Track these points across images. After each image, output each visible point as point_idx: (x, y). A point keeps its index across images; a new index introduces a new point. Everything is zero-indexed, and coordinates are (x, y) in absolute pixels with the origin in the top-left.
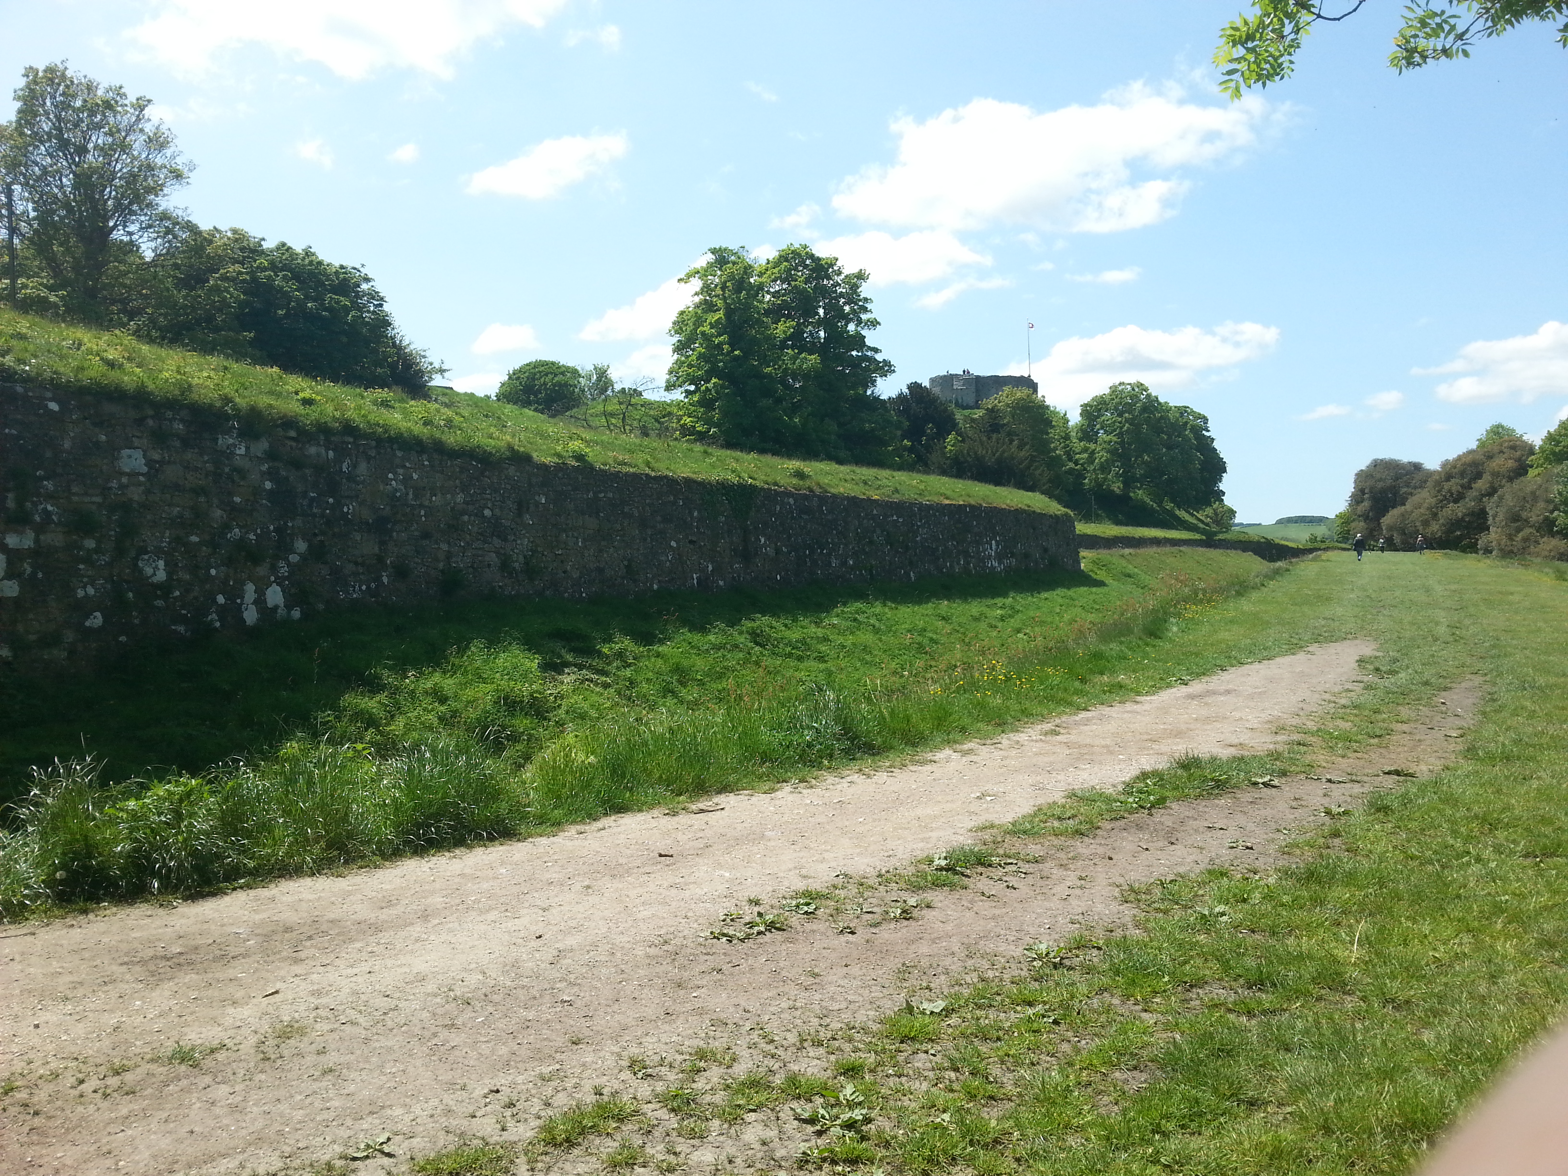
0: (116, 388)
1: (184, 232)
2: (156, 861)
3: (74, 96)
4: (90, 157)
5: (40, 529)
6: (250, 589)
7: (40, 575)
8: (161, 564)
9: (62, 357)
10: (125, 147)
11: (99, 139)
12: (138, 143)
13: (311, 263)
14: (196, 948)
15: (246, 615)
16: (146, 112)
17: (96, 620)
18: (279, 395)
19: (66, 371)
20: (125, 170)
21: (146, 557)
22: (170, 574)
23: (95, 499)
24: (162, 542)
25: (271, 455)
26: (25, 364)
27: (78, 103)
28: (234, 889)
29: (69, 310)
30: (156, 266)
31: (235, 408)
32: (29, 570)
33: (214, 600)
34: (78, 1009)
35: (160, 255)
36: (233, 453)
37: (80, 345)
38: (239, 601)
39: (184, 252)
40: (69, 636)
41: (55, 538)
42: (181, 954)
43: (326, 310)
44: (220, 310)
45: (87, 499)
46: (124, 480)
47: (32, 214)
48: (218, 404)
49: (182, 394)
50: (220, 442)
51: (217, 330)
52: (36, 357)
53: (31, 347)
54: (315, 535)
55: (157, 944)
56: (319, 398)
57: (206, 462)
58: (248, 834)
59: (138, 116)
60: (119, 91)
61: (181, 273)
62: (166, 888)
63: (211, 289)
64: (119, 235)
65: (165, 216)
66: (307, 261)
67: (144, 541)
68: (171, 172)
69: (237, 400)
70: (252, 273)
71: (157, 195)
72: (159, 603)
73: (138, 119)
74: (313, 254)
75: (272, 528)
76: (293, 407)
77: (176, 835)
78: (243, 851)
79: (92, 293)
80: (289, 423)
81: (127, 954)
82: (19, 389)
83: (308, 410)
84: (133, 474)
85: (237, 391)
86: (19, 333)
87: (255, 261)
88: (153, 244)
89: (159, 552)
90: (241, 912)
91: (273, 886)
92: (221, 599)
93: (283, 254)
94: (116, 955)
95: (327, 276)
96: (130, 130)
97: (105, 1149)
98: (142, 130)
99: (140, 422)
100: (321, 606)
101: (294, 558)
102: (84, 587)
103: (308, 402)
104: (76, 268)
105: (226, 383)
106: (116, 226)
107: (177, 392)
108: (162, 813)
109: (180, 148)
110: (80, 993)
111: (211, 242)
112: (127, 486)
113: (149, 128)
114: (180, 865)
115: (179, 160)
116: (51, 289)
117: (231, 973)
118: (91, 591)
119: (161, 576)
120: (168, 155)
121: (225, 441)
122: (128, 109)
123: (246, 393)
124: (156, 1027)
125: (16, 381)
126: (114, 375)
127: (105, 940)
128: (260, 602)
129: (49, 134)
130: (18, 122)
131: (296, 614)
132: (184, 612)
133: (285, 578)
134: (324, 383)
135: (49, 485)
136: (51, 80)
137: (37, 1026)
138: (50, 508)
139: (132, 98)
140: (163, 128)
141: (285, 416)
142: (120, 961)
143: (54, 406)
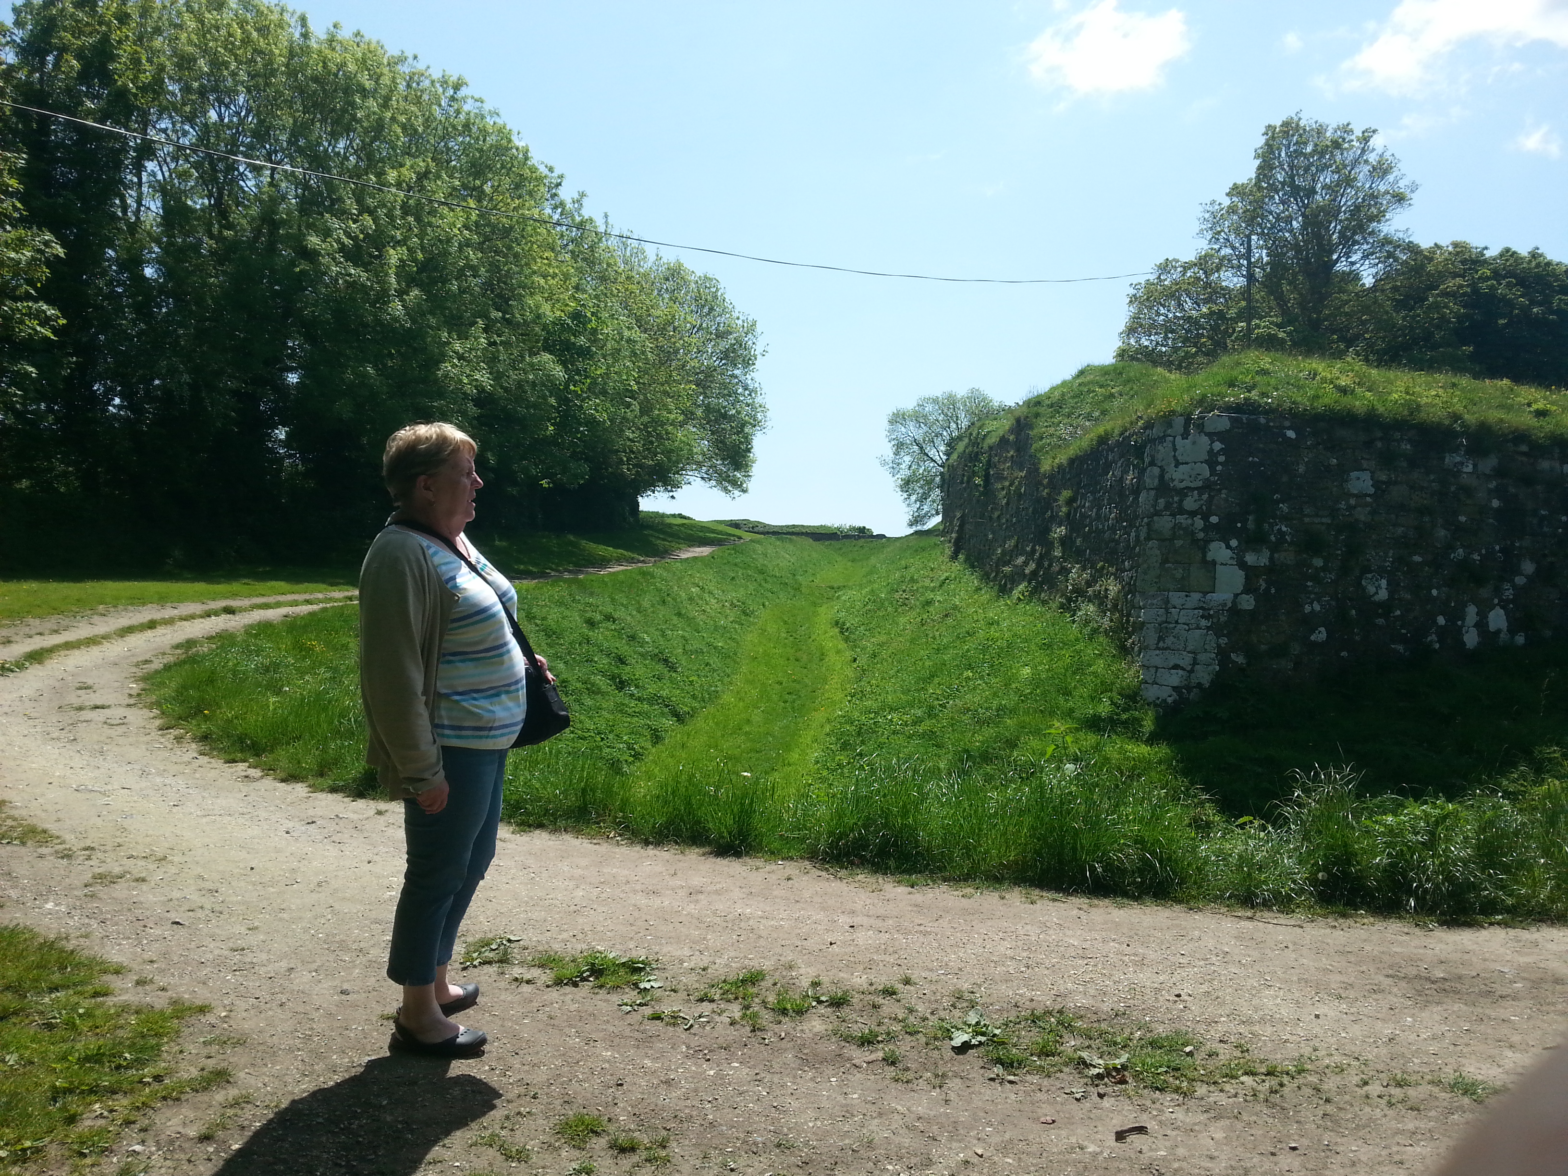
0: (1348, 413)
1: (1405, 254)
2: (1413, 880)
3: (1305, 144)
4: (1318, 197)
5: (1275, 548)
6: (1472, 611)
7: (1273, 591)
8: (1384, 583)
9: (1299, 388)
10: (1349, 182)
11: (1326, 178)
12: (1362, 173)
13: (1538, 265)
14: (1460, 978)
15: (1465, 638)
16: (1371, 143)
17: (1320, 635)
18: (1509, 408)
19: (1303, 400)
20: (1349, 203)
21: (1369, 576)
22: (1391, 593)
23: (1324, 520)
24: (1385, 561)
25: (1500, 473)
26: (1268, 397)
27: (1309, 149)
28: (1491, 924)
29: (1295, 344)
30: (1376, 291)
31: (1463, 425)
32: (1264, 586)
33: (1435, 622)
34: (1352, 1010)
35: (1381, 280)
36: (1459, 472)
37: (1315, 375)
38: (1459, 623)
39: (1403, 273)
40: (1296, 649)
41: (1287, 557)
42: (1445, 979)
43: (1553, 312)
44: (1438, 327)
45: (1317, 520)
46: (1352, 501)
47: (1265, 259)
48: (1447, 422)
49: (1411, 414)
50: (1447, 460)
51: (1434, 347)
52: (1277, 390)
53: (1273, 382)
54: (1545, 556)
55: (1419, 963)
56: (1555, 408)
57: (1433, 481)
58: (1506, 868)
59: (1363, 149)
60: (1346, 129)
61: (1400, 295)
62: (1422, 909)
63: (1430, 307)
64: (1342, 266)
65: (1387, 241)
66: (1533, 264)
67: (1369, 560)
68: (1394, 197)
69: (1466, 416)
70: (1473, 285)
71: (1379, 222)
72: (1381, 621)
73: (1363, 151)
74: (1541, 255)
75: (1497, 548)
76: (1526, 420)
77: (1433, 856)
78: (1502, 886)
79: (1315, 325)
80: (1520, 436)
81: (1391, 967)
82: (1262, 420)
83: (1543, 422)
84: (1361, 496)
85: (1465, 407)
86: (1263, 370)
87: (1477, 272)
88: (1374, 270)
89: (1381, 572)
90: (1502, 950)
91: (1534, 929)
92: (1441, 620)
93: (1507, 260)
94: (1381, 966)
95: (1556, 277)
96: (1356, 162)
97: (1397, 1158)
98: (1366, 161)
99: (1369, 444)
100: (1548, 633)
101: (1520, 580)
102: (1311, 603)
103: (1541, 414)
104: (1302, 305)
105: (1455, 400)
106: (1339, 257)
107: (1406, 413)
108: (1418, 833)
109: (1402, 172)
110: (1352, 994)
111: (1430, 259)
112: (1355, 507)
113: (1373, 158)
114: (1437, 886)
115: (1401, 184)
116: (1279, 326)
117: (1502, 1013)
118: (1317, 607)
119: (1383, 595)
120: (1391, 180)
121: (1451, 459)
122: (1354, 143)
123: (1475, 409)
124: (1432, 1049)
125: (1260, 413)
126: (1347, 400)
127: (1368, 948)
128: (1481, 625)
129: (1283, 184)
130: (1258, 177)
131: (1520, 639)
132: (1403, 631)
133: (1508, 601)
134: (1560, 391)
135: (1284, 507)
136: (1287, 132)
137: (1317, 1016)
138: (1284, 529)
139: (1358, 133)
140: (1387, 155)
141: (1516, 430)
142: (1384, 972)
143: (1291, 434)
